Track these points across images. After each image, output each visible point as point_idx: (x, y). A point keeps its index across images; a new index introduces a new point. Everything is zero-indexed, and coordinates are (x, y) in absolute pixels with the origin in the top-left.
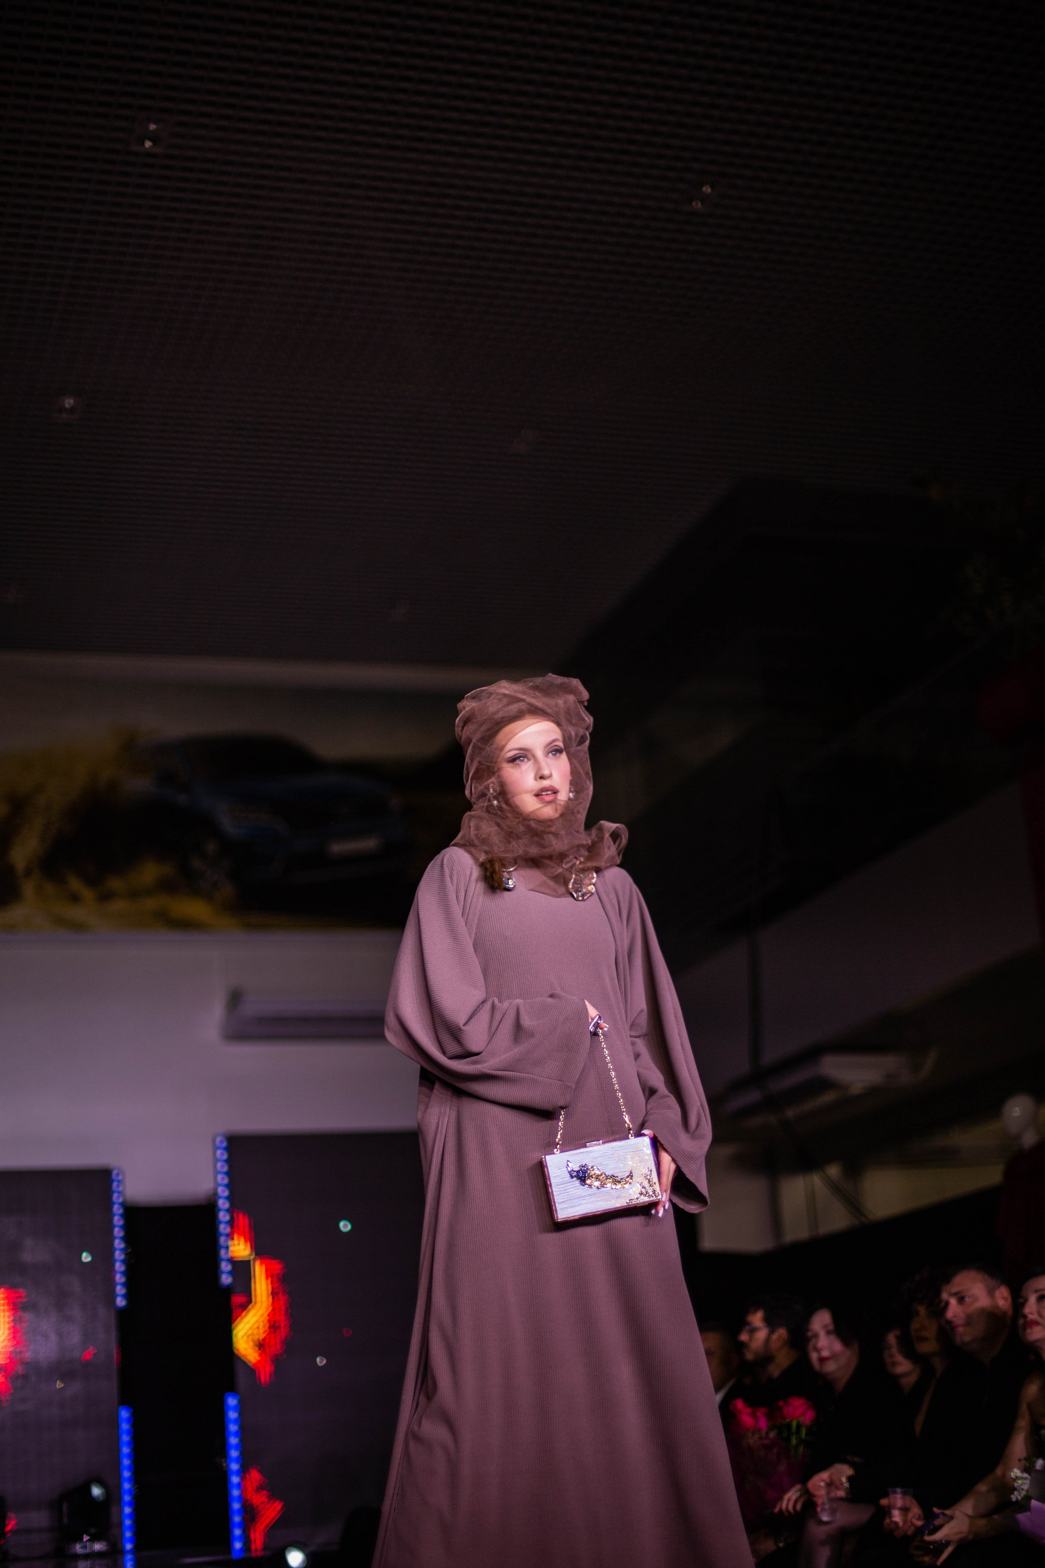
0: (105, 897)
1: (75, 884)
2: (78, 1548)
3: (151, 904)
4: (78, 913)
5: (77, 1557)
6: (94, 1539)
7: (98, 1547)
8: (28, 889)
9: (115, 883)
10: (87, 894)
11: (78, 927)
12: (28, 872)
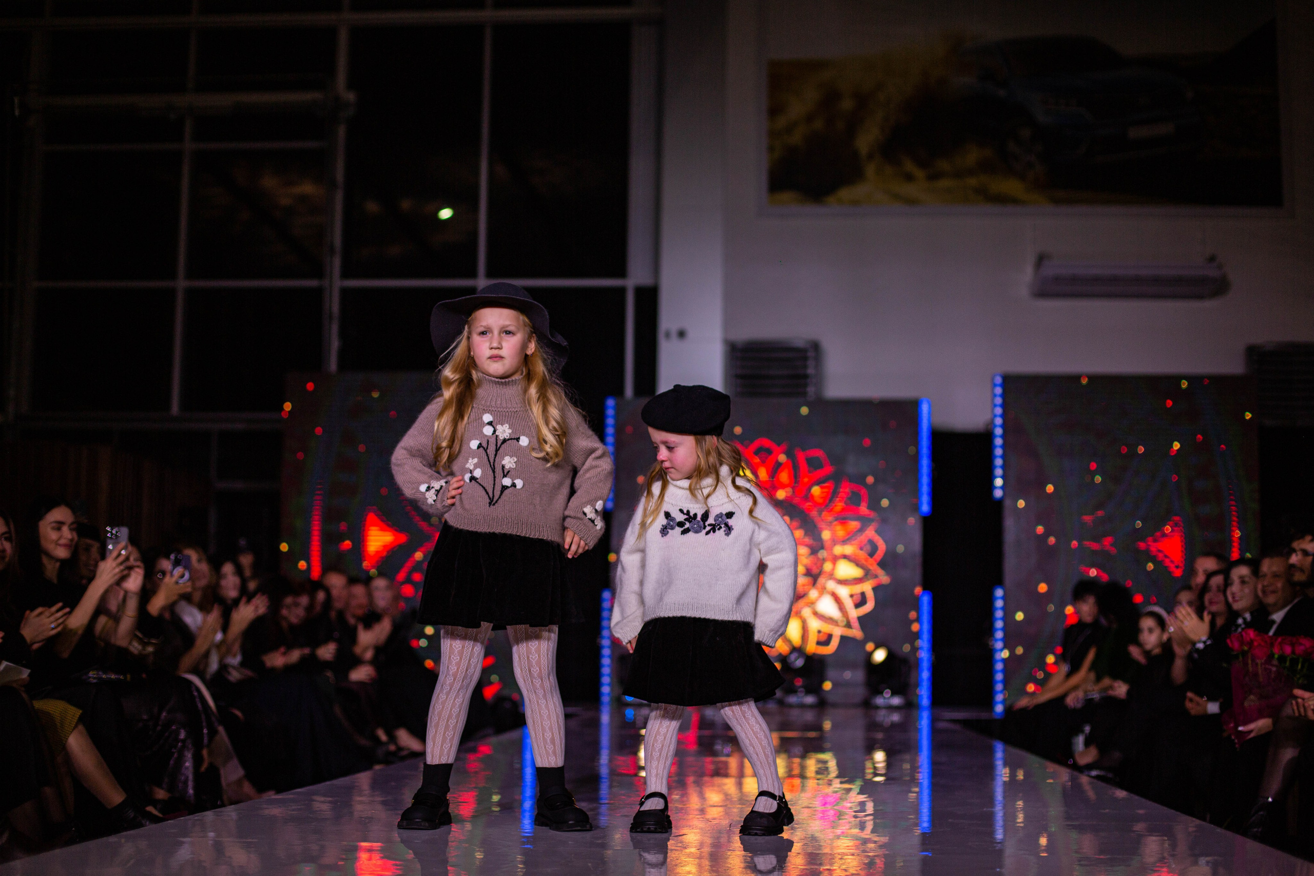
0: (934, 177)
1: (909, 166)
2: (879, 701)
3: (973, 181)
4: (909, 189)
5: (877, 708)
6: (894, 693)
7: (896, 701)
8: (870, 170)
9: (943, 165)
10: (919, 173)
11: (911, 202)
12: (870, 157)
